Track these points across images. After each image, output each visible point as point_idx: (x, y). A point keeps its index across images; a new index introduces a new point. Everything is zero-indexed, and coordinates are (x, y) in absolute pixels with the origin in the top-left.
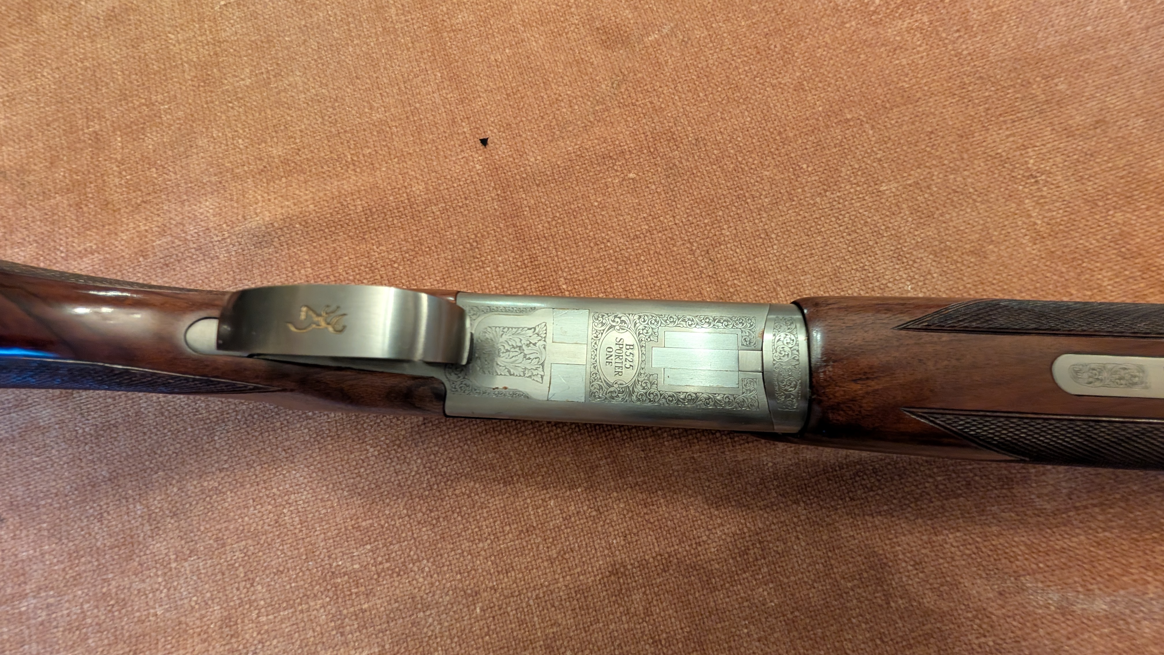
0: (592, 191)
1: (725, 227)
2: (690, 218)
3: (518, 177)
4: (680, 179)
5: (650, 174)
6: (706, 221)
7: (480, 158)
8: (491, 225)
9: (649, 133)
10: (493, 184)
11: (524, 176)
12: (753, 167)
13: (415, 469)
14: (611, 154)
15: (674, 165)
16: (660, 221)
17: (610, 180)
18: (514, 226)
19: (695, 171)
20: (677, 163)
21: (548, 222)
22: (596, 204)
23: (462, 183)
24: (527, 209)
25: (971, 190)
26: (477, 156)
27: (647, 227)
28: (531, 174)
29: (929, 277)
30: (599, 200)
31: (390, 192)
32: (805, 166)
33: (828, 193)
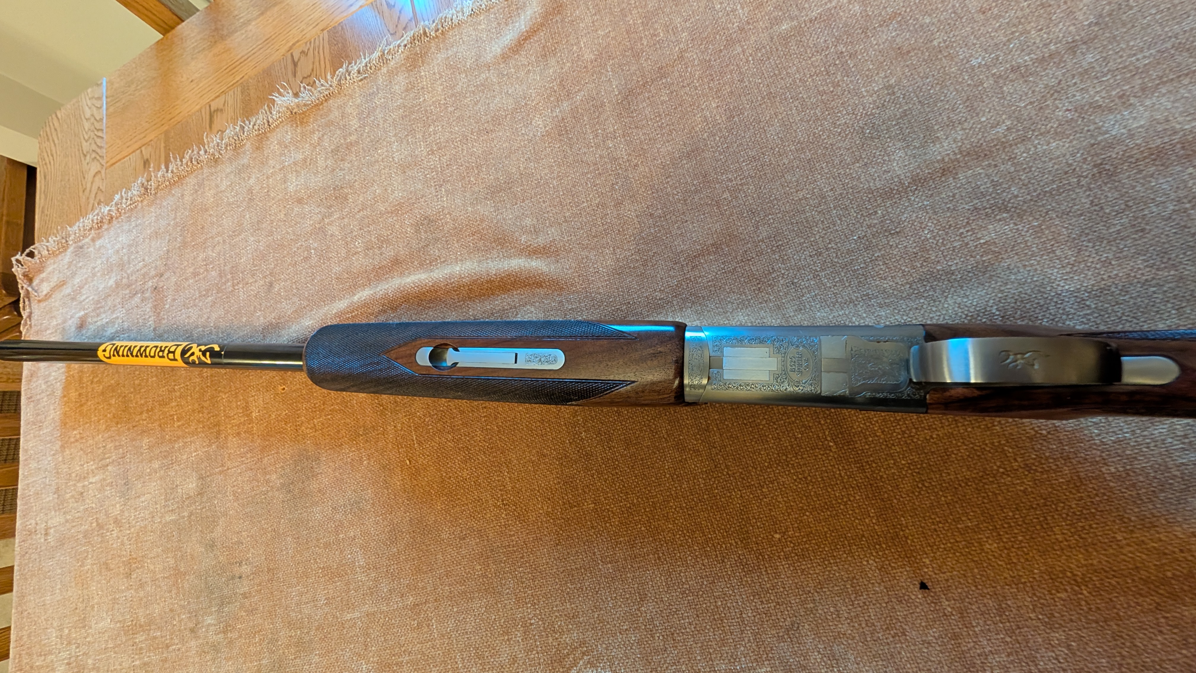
0: (812, 525)
1: (702, 486)
2: (729, 494)
3: (884, 546)
4: (737, 528)
5: (762, 536)
6: (716, 491)
7: (926, 570)
8: (906, 502)
9: (764, 573)
10: (909, 542)
11: (877, 547)
12: (680, 533)
14: (796, 557)
15: (742, 541)
16: (753, 494)
17: (797, 534)
18: (882, 500)
19: (725, 534)
20: (739, 543)
21: (850, 500)
22: (807, 514)
23: (942, 546)
24: (871, 515)
25: (539, 499)
26: (930, 573)
27: (764, 490)
28: (872, 548)
29: (571, 441)
30: (805, 517)
31: (1023, 545)
32: (643, 529)
33: (629, 505)
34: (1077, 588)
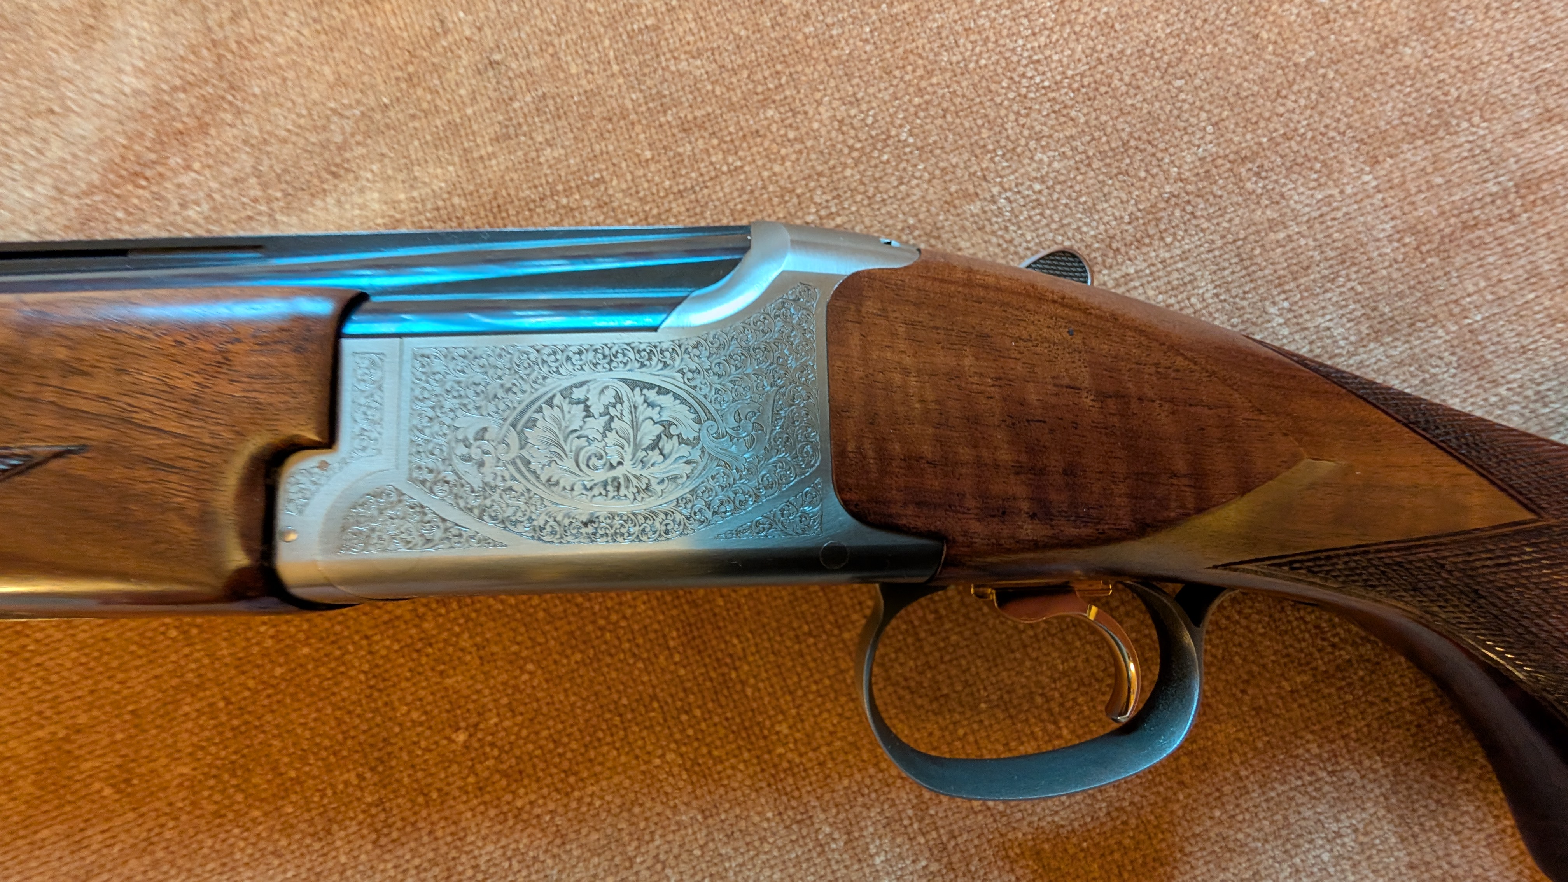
0: (540, 695)
1: (269, 643)
2: (338, 653)
3: (698, 713)
4: (362, 738)
5: (423, 744)
6: (306, 650)
7: (781, 750)
8: (743, 601)
9: (426, 839)
10: (749, 691)
11: (684, 717)
12: (212, 782)
13: (822, 109)
14: (504, 782)
15: (373, 769)
16: (398, 641)
17: (507, 724)
18: (693, 604)
19: (332, 759)
20: (368, 775)
21: (625, 617)
22: (530, 667)
23: (814, 688)
24: (672, 644)
26: (790, 755)
27: (426, 625)
28: (671, 723)
30: (526, 677)
31: (960, 652)
32: (107, 791)
33: (62, 733)
34: (1051, 727)
